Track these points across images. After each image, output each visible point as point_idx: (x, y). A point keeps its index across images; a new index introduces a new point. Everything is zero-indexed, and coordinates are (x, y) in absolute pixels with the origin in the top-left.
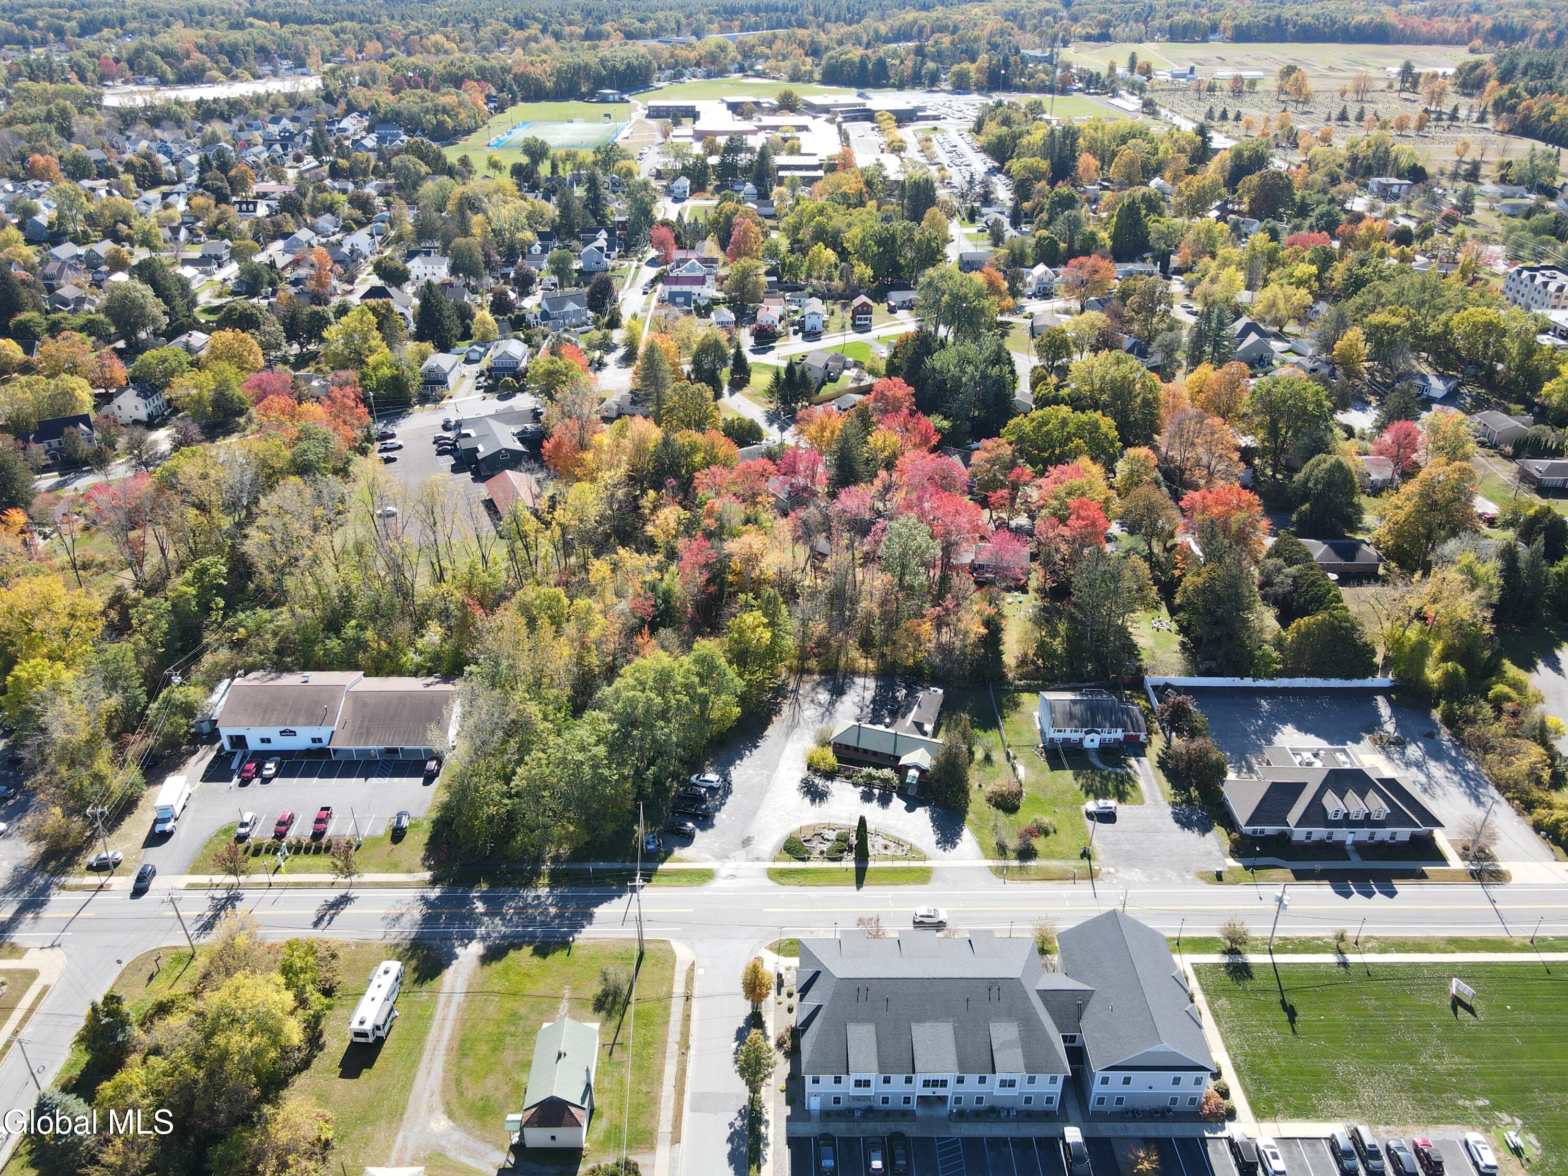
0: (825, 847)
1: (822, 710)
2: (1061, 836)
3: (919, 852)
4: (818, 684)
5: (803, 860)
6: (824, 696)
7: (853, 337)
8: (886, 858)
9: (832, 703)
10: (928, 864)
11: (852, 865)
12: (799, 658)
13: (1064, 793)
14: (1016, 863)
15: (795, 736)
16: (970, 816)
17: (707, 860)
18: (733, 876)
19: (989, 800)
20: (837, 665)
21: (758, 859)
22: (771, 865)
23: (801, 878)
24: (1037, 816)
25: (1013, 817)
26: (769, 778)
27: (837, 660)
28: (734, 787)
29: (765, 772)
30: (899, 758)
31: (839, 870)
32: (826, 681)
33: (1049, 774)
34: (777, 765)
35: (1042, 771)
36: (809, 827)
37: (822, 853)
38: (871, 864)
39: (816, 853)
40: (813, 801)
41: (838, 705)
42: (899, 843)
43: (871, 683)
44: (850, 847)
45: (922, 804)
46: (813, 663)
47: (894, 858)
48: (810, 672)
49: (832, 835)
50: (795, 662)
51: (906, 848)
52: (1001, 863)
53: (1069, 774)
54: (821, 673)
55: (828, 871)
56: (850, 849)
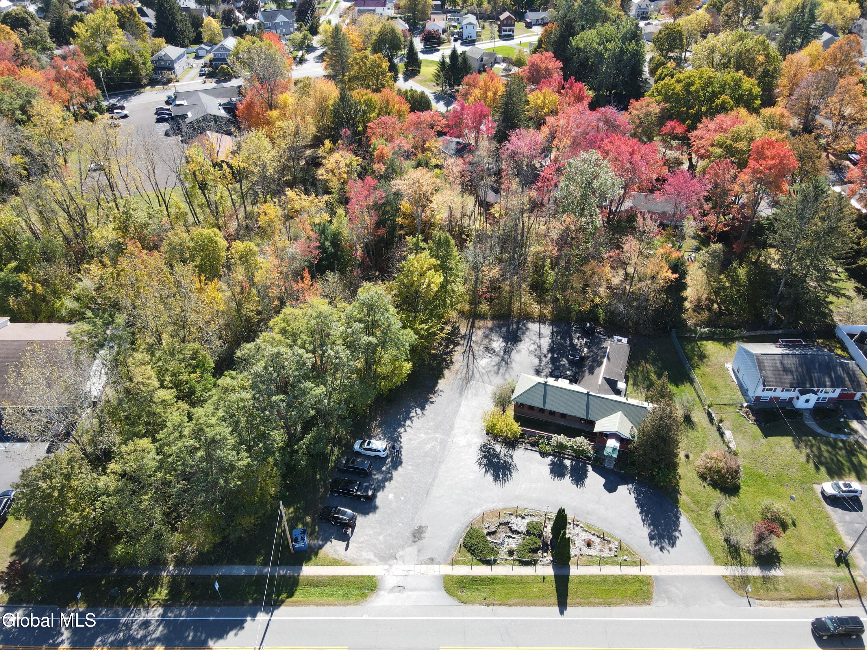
0: (513, 543)
1: (497, 359)
2: (803, 529)
3: (631, 553)
4: (491, 330)
5: (488, 563)
6: (498, 344)
7: (500, 43)
8: (591, 561)
9: (507, 352)
10: (646, 571)
11: (549, 571)
12: (471, 304)
13: (787, 467)
14: (755, 572)
15: (469, 392)
16: (683, 498)
17: (369, 562)
18: (401, 588)
19: (703, 477)
20: (510, 310)
21: (431, 561)
22: (447, 570)
23: (486, 592)
24: (766, 501)
25: (734, 500)
26: (443, 443)
27: (510, 304)
28: (405, 456)
29: (439, 436)
30: (592, 423)
31: (535, 578)
32: (500, 327)
33: (763, 441)
34: (452, 427)
35: (755, 438)
36: (493, 512)
37: (511, 553)
38: (574, 571)
39: (503, 553)
40: (496, 477)
41: (514, 354)
42: (605, 539)
43: (547, 330)
44: (545, 544)
45: (625, 482)
46: (484, 307)
47: (601, 561)
48: (482, 317)
49: (521, 525)
50: (467, 307)
51: (614, 545)
52: (736, 571)
53: (787, 442)
54: (494, 318)
55: (520, 581)
56: (545, 548)
